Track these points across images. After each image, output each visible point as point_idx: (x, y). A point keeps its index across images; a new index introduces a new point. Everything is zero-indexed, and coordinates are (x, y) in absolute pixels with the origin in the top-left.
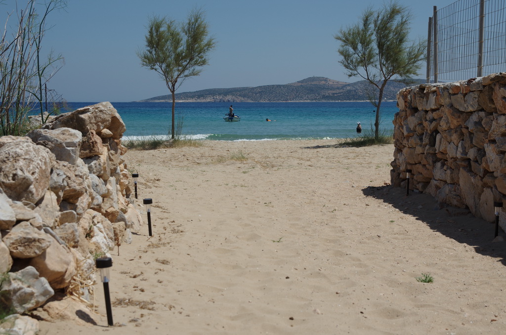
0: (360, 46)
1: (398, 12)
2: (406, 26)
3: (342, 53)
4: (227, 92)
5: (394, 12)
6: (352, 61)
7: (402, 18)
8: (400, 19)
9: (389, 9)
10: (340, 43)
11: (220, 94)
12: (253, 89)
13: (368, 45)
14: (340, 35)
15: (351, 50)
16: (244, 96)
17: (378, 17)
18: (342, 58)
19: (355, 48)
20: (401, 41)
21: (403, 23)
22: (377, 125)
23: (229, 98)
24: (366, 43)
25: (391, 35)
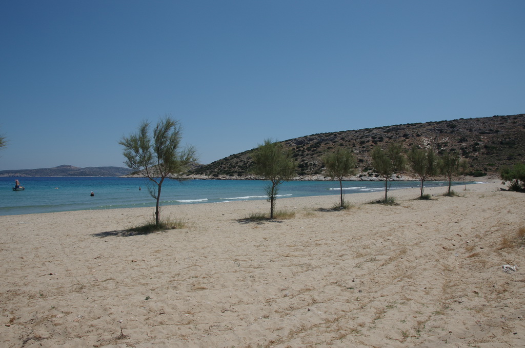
0: (141, 151)
1: (172, 124)
2: (178, 136)
3: (126, 155)
4: (16, 172)
5: (169, 125)
6: (135, 162)
7: (175, 129)
8: (174, 130)
9: (165, 122)
10: (123, 147)
11: (12, 173)
12: (31, 170)
13: (147, 150)
14: (124, 141)
15: (133, 153)
16: (26, 174)
17: (157, 127)
18: (126, 159)
19: (137, 151)
20: (175, 147)
21: (176, 134)
22: (157, 213)
23: (18, 175)
24: (145, 148)
25: (168, 142)
